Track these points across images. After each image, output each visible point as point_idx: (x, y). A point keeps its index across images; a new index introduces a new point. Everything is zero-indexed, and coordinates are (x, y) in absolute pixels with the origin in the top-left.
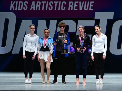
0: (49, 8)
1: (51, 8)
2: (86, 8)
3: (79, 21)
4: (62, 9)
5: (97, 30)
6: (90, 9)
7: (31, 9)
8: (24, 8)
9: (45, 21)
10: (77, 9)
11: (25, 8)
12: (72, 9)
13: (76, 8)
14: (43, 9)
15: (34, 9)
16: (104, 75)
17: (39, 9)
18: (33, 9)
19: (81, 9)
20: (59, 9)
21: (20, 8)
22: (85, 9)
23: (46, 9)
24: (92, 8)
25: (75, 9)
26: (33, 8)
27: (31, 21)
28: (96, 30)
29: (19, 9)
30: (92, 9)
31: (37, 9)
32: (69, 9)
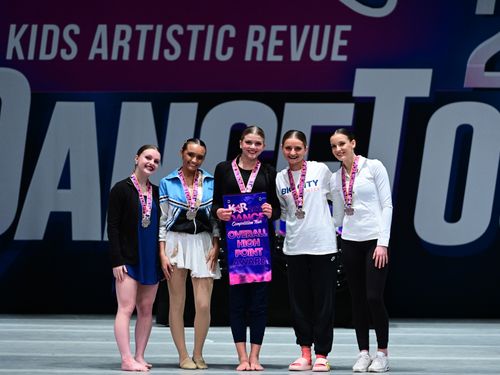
0: (166, 52)
1: (172, 52)
2: (318, 52)
3: (289, 107)
4: (220, 57)
5: (339, 148)
6: (336, 57)
7: (91, 57)
8: (63, 52)
9: (148, 106)
10: (279, 58)
11: (69, 52)
12: (259, 57)
13: (277, 51)
14: (141, 56)
15: (105, 57)
16: (390, 330)
17: (126, 57)
18: (98, 56)
19: (296, 56)
20: (207, 57)
21: (48, 51)
22: (314, 57)
23: (155, 57)
24: (342, 51)
25: (271, 57)
26: (99, 51)
27: (92, 104)
28: (335, 146)
29: (43, 56)
30: (344, 58)
31: (115, 57)
32: (248, 57)
